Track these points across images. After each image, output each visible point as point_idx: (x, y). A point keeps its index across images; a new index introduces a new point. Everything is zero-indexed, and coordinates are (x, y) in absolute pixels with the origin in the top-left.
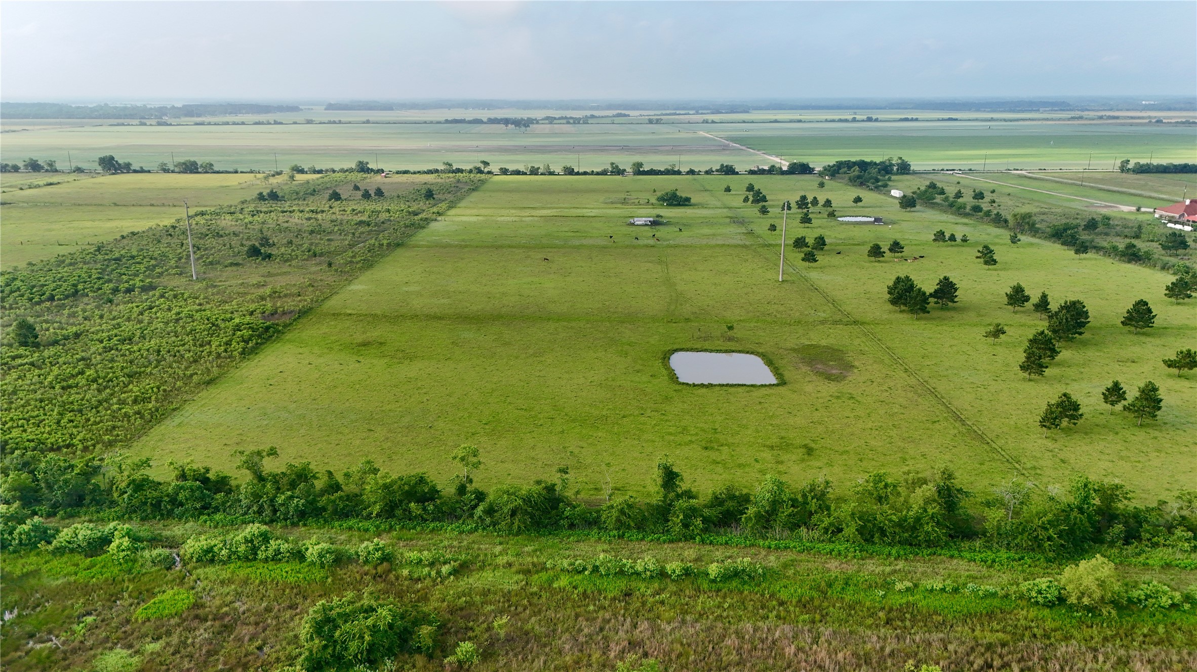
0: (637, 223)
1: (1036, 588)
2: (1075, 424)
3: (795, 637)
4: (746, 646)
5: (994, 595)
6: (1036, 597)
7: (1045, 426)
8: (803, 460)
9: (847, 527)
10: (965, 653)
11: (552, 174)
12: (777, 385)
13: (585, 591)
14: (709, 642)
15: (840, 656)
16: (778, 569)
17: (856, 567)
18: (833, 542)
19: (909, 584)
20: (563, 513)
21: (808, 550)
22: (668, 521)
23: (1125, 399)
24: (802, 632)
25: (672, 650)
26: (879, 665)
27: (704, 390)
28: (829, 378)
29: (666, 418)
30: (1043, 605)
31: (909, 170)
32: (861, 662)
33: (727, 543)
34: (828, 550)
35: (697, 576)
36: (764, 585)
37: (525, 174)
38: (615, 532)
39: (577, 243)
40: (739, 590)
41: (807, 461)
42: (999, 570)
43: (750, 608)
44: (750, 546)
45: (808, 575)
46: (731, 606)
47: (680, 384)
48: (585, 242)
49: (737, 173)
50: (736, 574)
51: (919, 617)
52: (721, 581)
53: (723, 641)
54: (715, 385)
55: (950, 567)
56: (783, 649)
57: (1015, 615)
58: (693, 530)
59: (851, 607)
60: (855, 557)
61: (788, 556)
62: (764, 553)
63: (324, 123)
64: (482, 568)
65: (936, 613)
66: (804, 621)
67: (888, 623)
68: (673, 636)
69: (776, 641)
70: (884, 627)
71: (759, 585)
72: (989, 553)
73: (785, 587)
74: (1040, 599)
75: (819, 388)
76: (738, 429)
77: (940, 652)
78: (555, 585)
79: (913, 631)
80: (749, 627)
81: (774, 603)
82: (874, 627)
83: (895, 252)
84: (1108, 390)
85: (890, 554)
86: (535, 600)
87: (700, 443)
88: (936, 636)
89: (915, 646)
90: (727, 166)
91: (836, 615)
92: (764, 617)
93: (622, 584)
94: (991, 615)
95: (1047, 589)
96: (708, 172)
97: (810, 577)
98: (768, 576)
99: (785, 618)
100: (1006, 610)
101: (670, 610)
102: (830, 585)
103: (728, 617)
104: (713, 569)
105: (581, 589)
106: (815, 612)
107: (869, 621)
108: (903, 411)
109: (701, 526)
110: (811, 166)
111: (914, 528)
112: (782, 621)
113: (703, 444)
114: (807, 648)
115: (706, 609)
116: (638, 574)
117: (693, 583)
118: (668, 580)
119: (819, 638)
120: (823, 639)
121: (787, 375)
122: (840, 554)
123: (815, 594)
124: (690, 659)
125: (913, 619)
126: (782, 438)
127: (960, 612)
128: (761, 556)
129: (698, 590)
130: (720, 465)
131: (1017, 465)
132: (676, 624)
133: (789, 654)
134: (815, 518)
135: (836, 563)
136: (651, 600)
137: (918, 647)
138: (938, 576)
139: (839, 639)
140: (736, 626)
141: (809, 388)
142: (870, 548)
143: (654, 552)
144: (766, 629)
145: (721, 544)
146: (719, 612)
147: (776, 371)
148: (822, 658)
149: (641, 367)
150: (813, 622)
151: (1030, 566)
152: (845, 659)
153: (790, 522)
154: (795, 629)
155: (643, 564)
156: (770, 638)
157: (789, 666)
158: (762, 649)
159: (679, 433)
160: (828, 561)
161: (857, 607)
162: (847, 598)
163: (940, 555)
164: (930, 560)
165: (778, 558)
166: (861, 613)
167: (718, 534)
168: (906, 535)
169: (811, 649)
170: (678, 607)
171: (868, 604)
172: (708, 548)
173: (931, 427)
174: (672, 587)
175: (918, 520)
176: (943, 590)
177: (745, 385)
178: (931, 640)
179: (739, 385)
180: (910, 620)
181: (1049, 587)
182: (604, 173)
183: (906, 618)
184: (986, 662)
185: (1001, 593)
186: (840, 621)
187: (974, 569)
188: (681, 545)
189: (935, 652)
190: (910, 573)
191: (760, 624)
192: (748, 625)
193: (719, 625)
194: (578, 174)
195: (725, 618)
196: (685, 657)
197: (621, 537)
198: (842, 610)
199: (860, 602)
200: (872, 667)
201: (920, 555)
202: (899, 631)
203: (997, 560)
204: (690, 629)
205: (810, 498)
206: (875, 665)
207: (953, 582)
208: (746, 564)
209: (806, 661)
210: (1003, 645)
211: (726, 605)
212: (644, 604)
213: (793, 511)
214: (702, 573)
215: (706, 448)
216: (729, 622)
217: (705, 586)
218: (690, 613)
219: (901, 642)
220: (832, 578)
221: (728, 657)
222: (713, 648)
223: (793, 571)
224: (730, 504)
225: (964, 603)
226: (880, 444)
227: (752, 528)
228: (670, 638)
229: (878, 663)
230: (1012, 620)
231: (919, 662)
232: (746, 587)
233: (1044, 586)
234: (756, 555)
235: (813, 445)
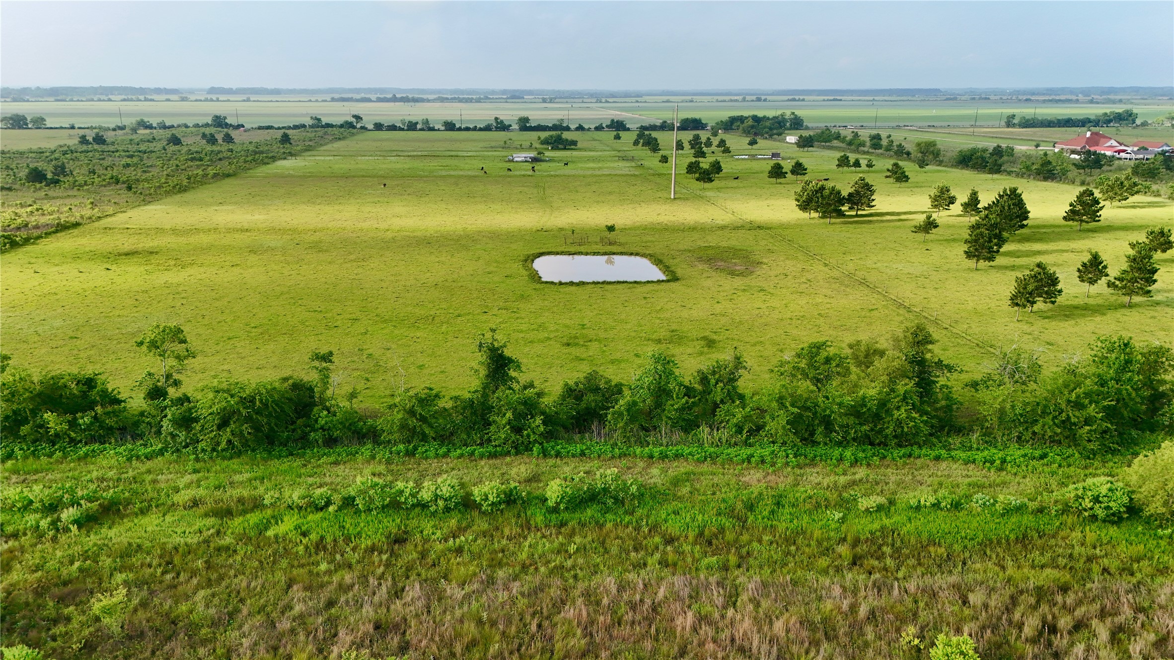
0: (516, 159)
1: (1089, 493)
2: (1053, 303)
3: (694, 596)
4: (602, 618)
5: (1020, 509)
6: (1091, 509)
7: (1017, 305)
8: (701, 353)
9: (773, 419)
10: (1003, 609)
11: (432, 129)
12: (668, 281)
13: (322, 538)
14: (534, 615)
15: (779, 626)
16: (664, 488)
17: (790, 479)
18: (751, 445)
19: (881, 500)
20: (316, 421)
21: (713, 458)
22: (490, 424)
23: (1107, 275)
24: (707, 586)
25: (458, 636)
26: (852, 641)
27: (573, 288)
28: (733, 273)
29: (518, 315)
30: (1104, 521)
31: (802, 126)
32: (818, 635)
33: (583, 454)
34: (745, 457)
35: (526, 503)
36: (639, 512)
37: (403, 129)
38: (401, 447)
39: (444, 173)
40: (597, 523)
41: (708, 353)
42: (1015, 474)
43: (614, 550)
44: (620, 457)
45: (714, 494)
46: (582, 550)
47: (543, 282)
48: (452, 173)
49: (628, 129)
50: (592, 497)
51: (904, 551)
52: (567, 508)
53: (559, 613)
54: (588, 283)
55: (939, 473)
56: (673, 620)
57: (1063, 538)
58: (528, 436)
59: (790, 540)
60: (787, 464)
61: (681, 468)
62: (641, 464)
63: (201, 101)
64: (143, 512)
65: (932, 542)
66: (709, 567)
67: (854, 563)
68: (466, 608)
69: (659, 604)
70: (850, 569)
71: (632, 514)
72: (994, 451)
73: (677, 513)
74: (1101, 513)
75: (721, 283)
76: (614, 324)
77: (956, 608)
78: (270, 533)
79: (900, 575)
80: (610, 582)
81: (657, 539)
82: (831, 571)
83: (798, 174)
84: (1084, 265)
85: (841, 459)
86: (220, 560)
87: (561, 340)
88: (942, 581)
89: (908, 601)
90: (617, 122)
91: (765, 555)
92: (639, 565)
93: (392, 524)
94: (1023, 540)
95: (1110, 494)
96: (599, 128)
97: (716, 497)
98: (647, 498)
99: (675, 565)
100: (1047, 532)
101: (471, 561)
102: (751, 507)
103: (573, 567)
104: (553, 490)
105: (314, 537)
106: (728, 552)
107: (823, 562)
108: (828, 301)
109: (542, 428)
110: (703, 122)
111: (877, 417)
112: (670, 569)
113: (565, 340)
114: (717, 615)
115: (536, 556)
116: (424, 506)
117: (519, 516)
118: (476, 513)
119: (738, 595)
120: (744, 597)
121: (679, 272)
122: (763, 462)
123: (727, 522)
124: (491, 650)
125: (897, 553)
126: (673, 331)
127: (972, 539)
128: (638, 470)
129: (527, 526)
130: (585, 362)
131: (992, 350)
132: (476, 586)
133: (684, 628)
134: (720, 413)
135: (758, 475)
136: (439, 547)
137: (916, 602)
138: (923, 487)
139: (773, 595)
140: (587, 584)
141: (708, 283)
142: (810, 451)
143: (460, 473)
144: (641, 586)
145: (574, 456)
146: (559, 560)
147: (666, 269)
148: (745, 634)
149: (495, 269)
150: (726, 568)
151: (1060, 466)
152: (788, 631)
153: (684, 420)
154: (694, 582)
155: (433, 488)
156: (648, 602)
157: (683, 652)
158: (633, 623)
159: (533, 330)
160: (746, 473)
161: (799, 541)
162: (782, 526)
163: (919, 457)
164: (905, 464)
165: (665, 471)
166: (807, 550)
167: (569, 441)
168: (866, 428)
169: (723, 617)
170: (487, 556)
171: (817, 534)
172: (551, 462)
173: (868, 314)
174: (482, 525)
175: (883, 404)
176: (936, 506)
177: (626, 282)
178: (936, 589)
179: (619, 282)
180: (891, 557)
181: (1110, 490)
182: (488, 128)
183: (883, 554)
184: (1044, 622)
185: (1032, 505)
186: (772, 563)
187: (976, 474)
188: (508, 459)
189: (950, 607)
190: (877, 483)
191: (631, 576)
192: (608, 579)
193: (557, 582)
194: (460, 129)
195: (568, 570)
196: (481, 647)
197: (410, 454)
198: (775, 545)
199: (804, 532)
200: (838, 644)
201: (889, 457)
202: (878, 576)
203: (1008, 458)
204: (500, 594)
205: (713, 382)
206: (844, 640)
207: (951, 493)
208: (609, 479)
209: (715, 641)
210: (1064, 589)
211: (572, 548)
212: (423, 555)
213: (687, 402)
214: (537, 498)
215: (568, 345)
216: (575, 577)
217: (539, 519)
218: (508, 564)
219: (884, 593)
220: (754, 496)
221: (565, 642)
222: (539, 626)
223: (688, 489)
224: (590, 398)
225: (975, 524)
226: (805, 333)
227: (624, 429)
228: (458, 613)
229: (849, 634)
230: (1060, 547)
231: (922, 629)
232: (609, 516)
233: (1104, 490)
234: (629, 468)
235: (715, 337)
